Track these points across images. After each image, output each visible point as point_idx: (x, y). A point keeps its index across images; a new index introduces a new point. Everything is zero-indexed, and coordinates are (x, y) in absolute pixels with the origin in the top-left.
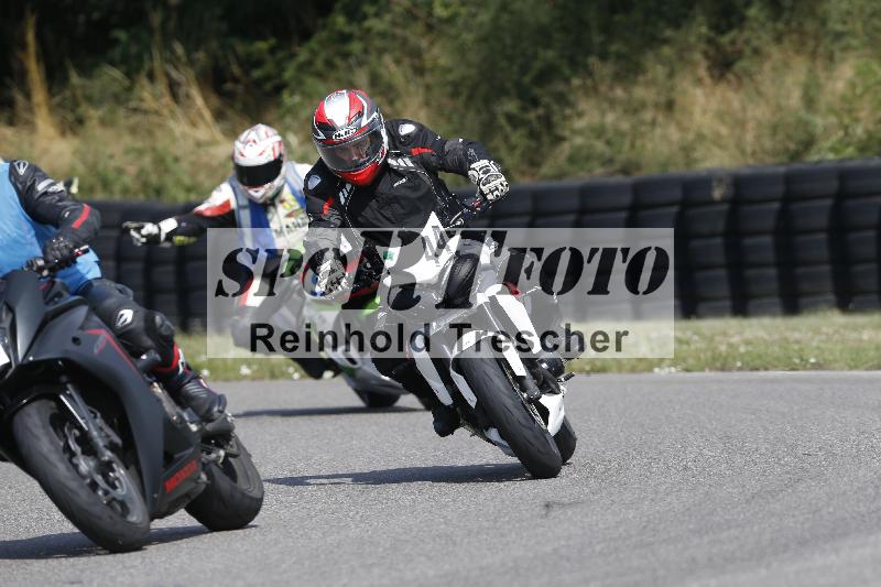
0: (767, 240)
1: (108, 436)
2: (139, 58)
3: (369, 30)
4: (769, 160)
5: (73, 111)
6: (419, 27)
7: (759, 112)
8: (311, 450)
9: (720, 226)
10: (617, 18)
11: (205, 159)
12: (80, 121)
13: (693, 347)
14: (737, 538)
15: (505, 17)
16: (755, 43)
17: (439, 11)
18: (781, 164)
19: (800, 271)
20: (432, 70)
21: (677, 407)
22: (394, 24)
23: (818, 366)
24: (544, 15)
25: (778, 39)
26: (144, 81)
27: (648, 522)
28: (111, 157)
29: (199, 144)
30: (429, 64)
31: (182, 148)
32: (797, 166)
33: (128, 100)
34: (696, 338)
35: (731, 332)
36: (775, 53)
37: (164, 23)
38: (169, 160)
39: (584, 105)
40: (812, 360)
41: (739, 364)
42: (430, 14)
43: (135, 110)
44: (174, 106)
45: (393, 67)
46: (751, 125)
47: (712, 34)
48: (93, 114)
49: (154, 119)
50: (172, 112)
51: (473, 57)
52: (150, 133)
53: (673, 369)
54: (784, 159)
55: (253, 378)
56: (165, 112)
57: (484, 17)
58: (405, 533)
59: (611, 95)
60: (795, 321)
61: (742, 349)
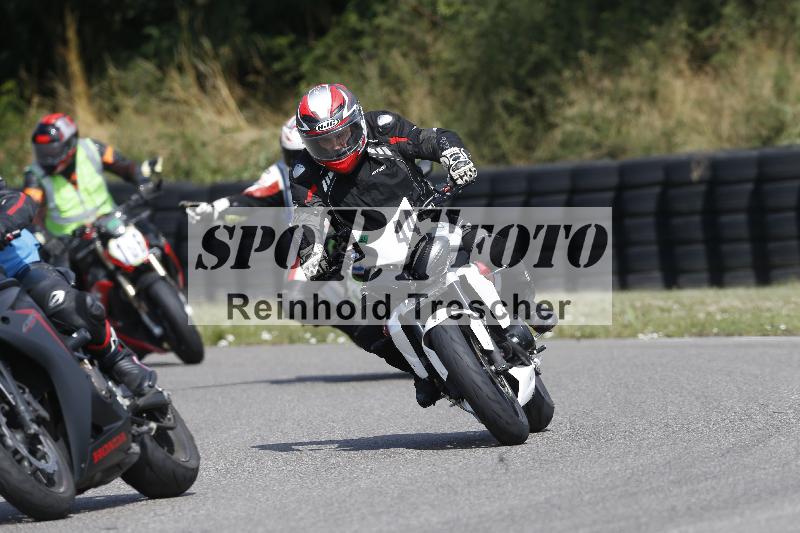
0: (742, 217)
1: (35, 410)
2: (170, 51)
3: (378, 27)
4: (744, 145)
5: (110, 100)
6: (424, 24)
7: (735, 101)
8: (325, 409)
9: (699, 204)
10: (606, 15)
11: (229, 144)
12: (116, 110)
13: (673, 315)
14: (714, 488)
15: (503, 15)
16: (731, 38)
17: (443, 10)
18: (755, 148)
19: (772, 246)
20: (436, 63)
21: (659, 369)
22: (402, 21)
23: (788, 332)
24: (539, 12)
25: (752, 34)
26: (174, 74)
27: (633, 474)
28: (146, 141)
29: (224, 131)
30: (433, 58)
31: (208, 134)
32: (769, 150)
33: (160, 90)
34: (675, 307)
35: (708, 301)
36: (749, 47)
37: (191, 21)
38: (197, 145)
39: (575, 94)
40: (783, 327)
41: (715, 330)
42: (434, 12)
43: (166, 100)
44: (201, 96)
45: (400, 60)
46: (727, 112)
47: (691, 30)
48: (128, 103)
49: (185, 108)
50: (199, 101)
51: (474, 52)
52: (180, 120)
53: (655, 335)
54: (757, 143)
55: (273, 343)
56: (194, 101)
57: (483, 15)
58: (411, 484)
59: (599, 86)
60: (766, 291)
61: (719, 317)
